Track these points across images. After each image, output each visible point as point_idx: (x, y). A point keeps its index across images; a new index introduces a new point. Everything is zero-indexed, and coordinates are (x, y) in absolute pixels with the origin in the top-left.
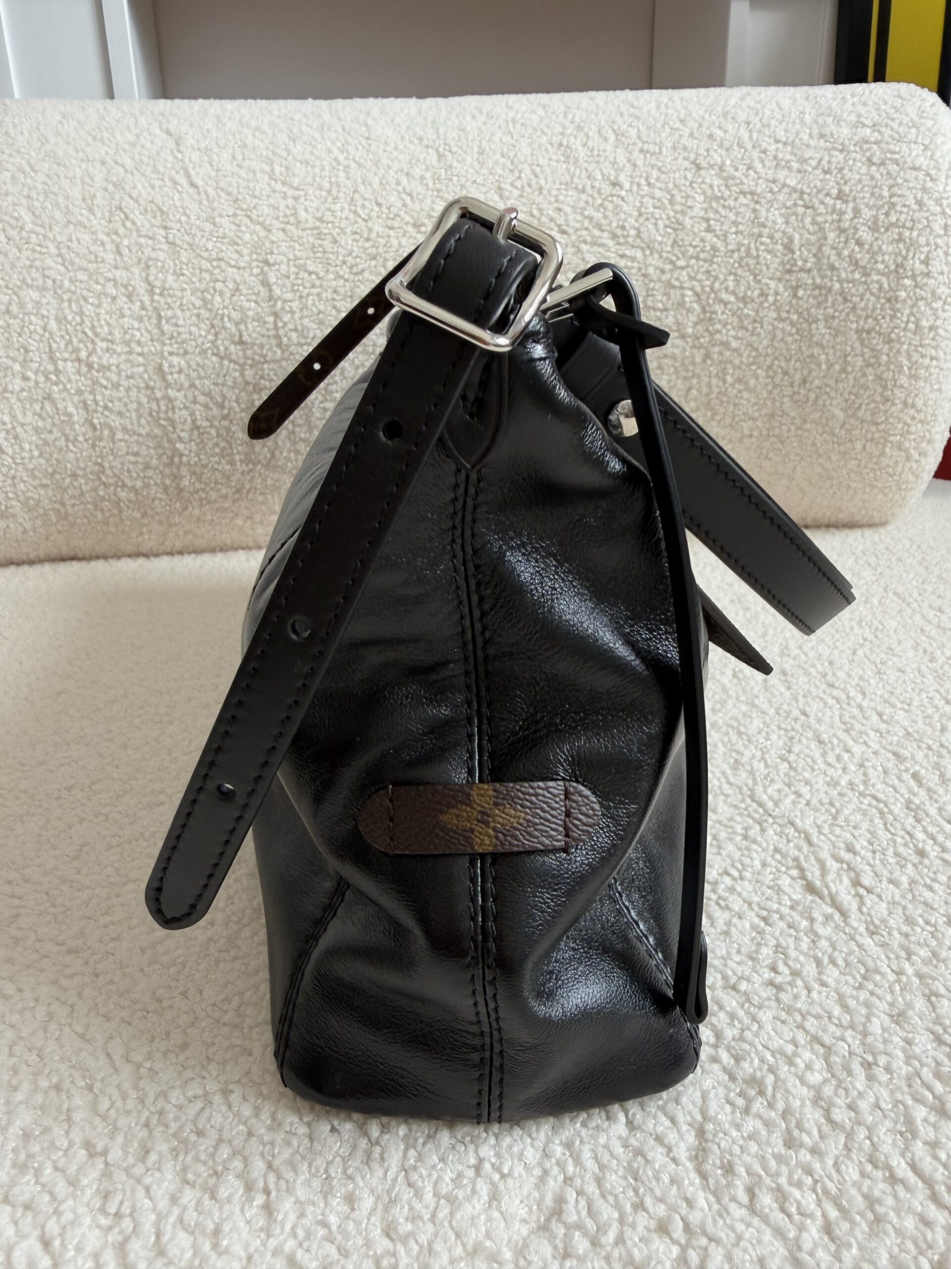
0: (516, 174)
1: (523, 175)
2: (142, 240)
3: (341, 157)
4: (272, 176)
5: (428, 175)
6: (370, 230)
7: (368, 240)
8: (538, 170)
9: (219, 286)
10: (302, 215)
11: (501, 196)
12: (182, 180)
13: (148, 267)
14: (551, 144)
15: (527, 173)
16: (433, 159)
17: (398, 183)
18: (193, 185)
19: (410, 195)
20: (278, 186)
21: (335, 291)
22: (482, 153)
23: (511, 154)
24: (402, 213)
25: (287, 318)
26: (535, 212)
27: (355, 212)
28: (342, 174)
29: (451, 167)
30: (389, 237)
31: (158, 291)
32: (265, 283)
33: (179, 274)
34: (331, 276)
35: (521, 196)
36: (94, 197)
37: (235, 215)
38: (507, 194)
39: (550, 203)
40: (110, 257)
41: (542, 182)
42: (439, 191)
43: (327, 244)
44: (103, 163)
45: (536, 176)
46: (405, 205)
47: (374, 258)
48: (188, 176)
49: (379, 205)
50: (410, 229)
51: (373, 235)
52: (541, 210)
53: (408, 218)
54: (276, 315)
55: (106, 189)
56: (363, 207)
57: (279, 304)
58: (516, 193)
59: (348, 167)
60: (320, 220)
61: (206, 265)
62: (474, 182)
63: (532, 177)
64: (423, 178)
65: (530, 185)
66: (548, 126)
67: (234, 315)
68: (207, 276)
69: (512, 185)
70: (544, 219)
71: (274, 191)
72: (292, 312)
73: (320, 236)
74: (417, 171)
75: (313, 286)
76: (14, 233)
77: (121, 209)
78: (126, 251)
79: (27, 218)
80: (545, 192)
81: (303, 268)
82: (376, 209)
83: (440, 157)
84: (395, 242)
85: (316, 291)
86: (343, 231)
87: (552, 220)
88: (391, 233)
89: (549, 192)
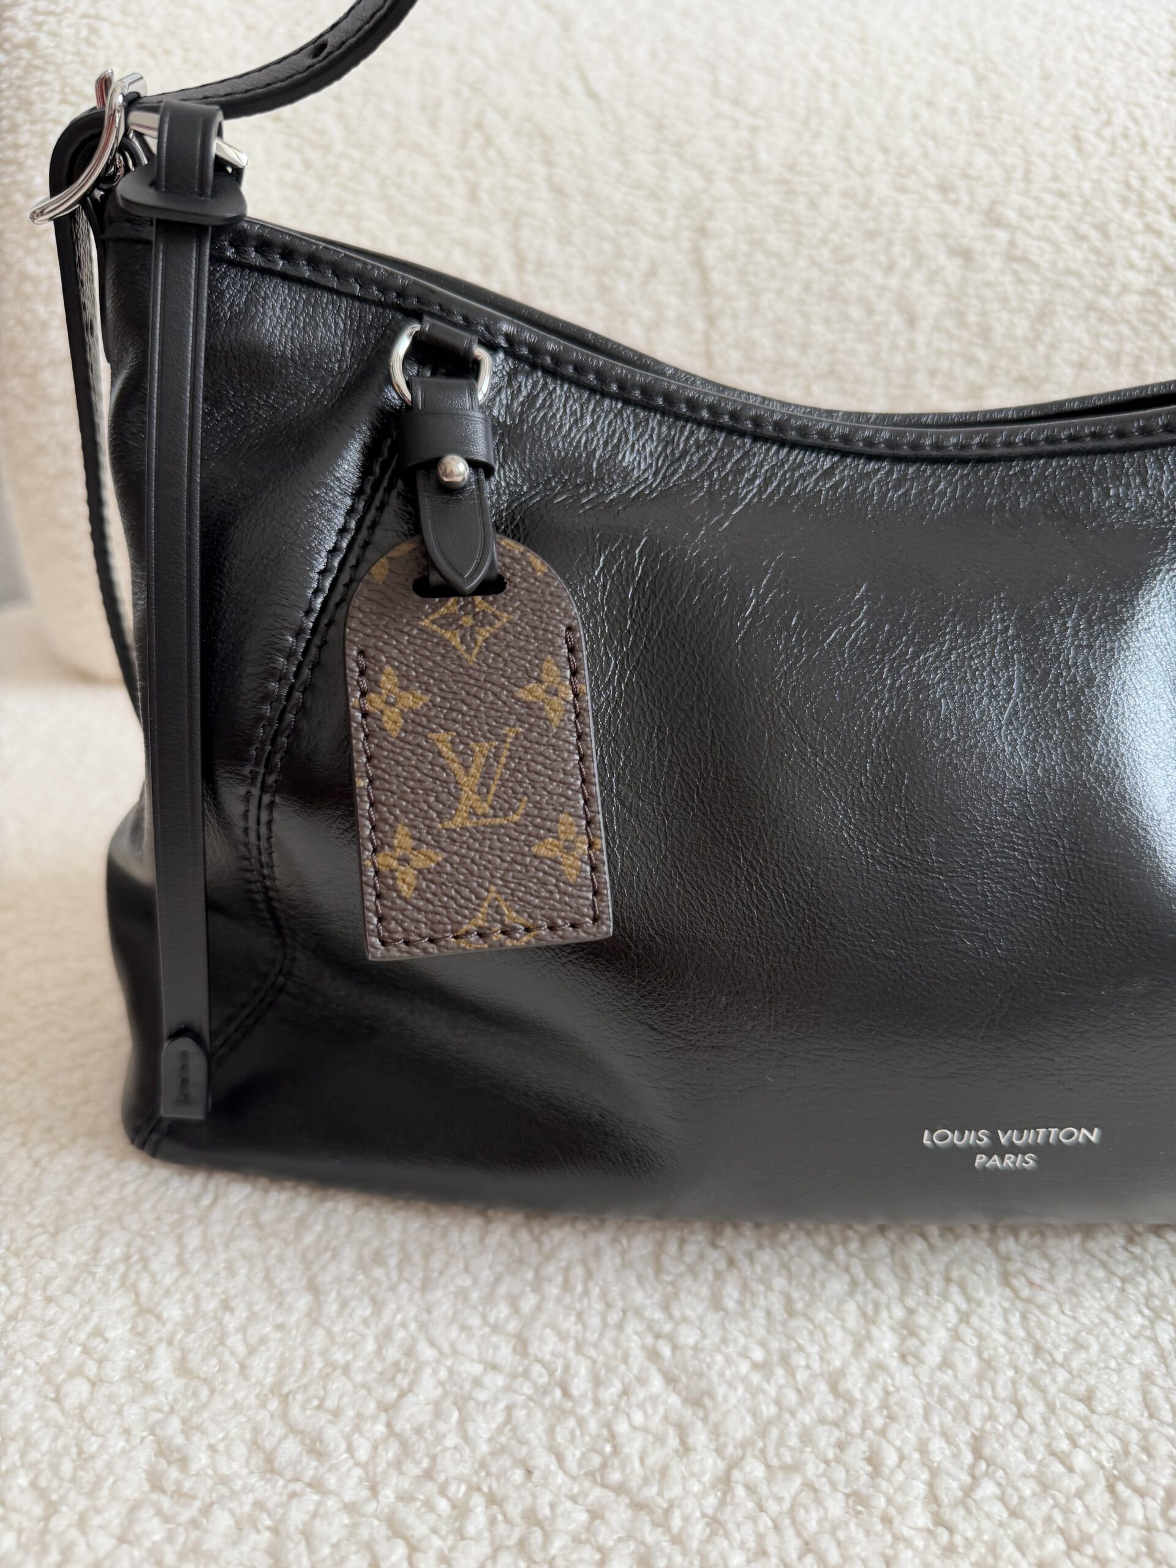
0: (1104, 116)
1: (1115, 120)
2: (512, 182)
3: (824, 67)
4: (715, 89)
5: (963, 107)
6: (869, 191)
7: (865, 206)
8: (1138, 112)
9: (627, 264)
10: (764, 157)
11: (1080, 151)
12: (577, 88)
13: (516, 226)
14: (1158, 73)
15: (1121, 117)
16: (968, 80)
17: (916, 116)
18: (592, 95)
19: (934, 137)
20: (725, 107)
21: (807, 287)
22: (1046, 77)
23: (1094, 82)
24: (920, 168)
25: (725, 324)
26: (1135, 183)
27: (847, 161)
28: (826, 97)
29: (997, 97)
30: (897, 204)
31: (530, 266)
32: (700, 266)
33: (564, 239)
34: (802, 263)
35: (1112, 154)
36: (438, 105)
37: (657, 151)
38: (1088, 148)
39: (1158, 168)
40: (460, 204)
41: (1147, 133)
42: (979, 135)
43: (801, 207)
44: (452, 50)
45: (1136, 122)
46: (926, 155)
47: (872, 235)
48: (584, 80)
49: (885, 150)
50: (934, 195)
51: (874, 201)
52: (1143, 179)
53: (931, 178)
54: (711, 320)
55: (457, 94)
56: (860, 151)
57: (717, 302)
58: (1104, 147)
59: (834, 85)
60: (792, 167)
61: (608, 228)
62: (1037, 125)
63: (1130, 124)
64: (953, 111)
65: (1125, 136)
66: (1148, 42)
67: (647, 314)
68: (607, 247)
69: (1098, 134)
70: (1149, 195)
71: (718, 115)
72: (735, 317)
73: (790, 193)
74: (946, 100)
75: (772, 275)
76: (315, 156)
77: (479, 126)
78: (484, 198)
79: (336, 132)
80: (1150, 149)
81: (758, 244)
82: (880, 158)
83: (980, 79)
84: (907, 214)
85: (775, 284)
86: (826, 189)
87: (1162, 196)
88: (903, 198)
89: (1158, 152)
